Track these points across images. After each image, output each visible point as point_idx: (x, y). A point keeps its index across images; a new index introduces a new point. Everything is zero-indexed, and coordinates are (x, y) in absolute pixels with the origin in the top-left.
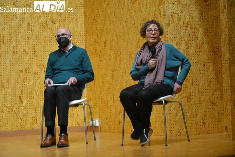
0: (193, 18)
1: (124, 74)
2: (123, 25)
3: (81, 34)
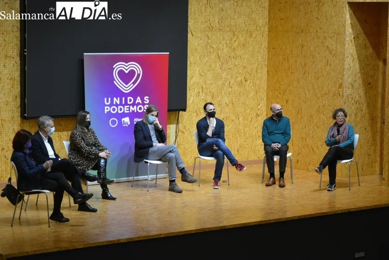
0: (360, 97)
1: (304, 127)
2: (305, 93)
3: (265, 89)
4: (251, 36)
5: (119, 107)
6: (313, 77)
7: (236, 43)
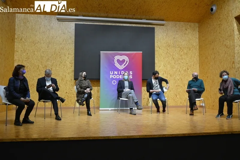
4: (190, 50)
5: (117, 76)
6: (219, 63)
7: (182, 53)
